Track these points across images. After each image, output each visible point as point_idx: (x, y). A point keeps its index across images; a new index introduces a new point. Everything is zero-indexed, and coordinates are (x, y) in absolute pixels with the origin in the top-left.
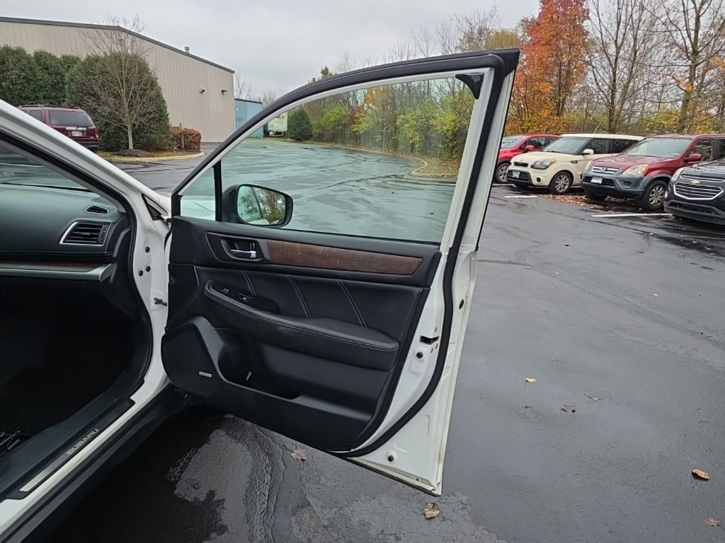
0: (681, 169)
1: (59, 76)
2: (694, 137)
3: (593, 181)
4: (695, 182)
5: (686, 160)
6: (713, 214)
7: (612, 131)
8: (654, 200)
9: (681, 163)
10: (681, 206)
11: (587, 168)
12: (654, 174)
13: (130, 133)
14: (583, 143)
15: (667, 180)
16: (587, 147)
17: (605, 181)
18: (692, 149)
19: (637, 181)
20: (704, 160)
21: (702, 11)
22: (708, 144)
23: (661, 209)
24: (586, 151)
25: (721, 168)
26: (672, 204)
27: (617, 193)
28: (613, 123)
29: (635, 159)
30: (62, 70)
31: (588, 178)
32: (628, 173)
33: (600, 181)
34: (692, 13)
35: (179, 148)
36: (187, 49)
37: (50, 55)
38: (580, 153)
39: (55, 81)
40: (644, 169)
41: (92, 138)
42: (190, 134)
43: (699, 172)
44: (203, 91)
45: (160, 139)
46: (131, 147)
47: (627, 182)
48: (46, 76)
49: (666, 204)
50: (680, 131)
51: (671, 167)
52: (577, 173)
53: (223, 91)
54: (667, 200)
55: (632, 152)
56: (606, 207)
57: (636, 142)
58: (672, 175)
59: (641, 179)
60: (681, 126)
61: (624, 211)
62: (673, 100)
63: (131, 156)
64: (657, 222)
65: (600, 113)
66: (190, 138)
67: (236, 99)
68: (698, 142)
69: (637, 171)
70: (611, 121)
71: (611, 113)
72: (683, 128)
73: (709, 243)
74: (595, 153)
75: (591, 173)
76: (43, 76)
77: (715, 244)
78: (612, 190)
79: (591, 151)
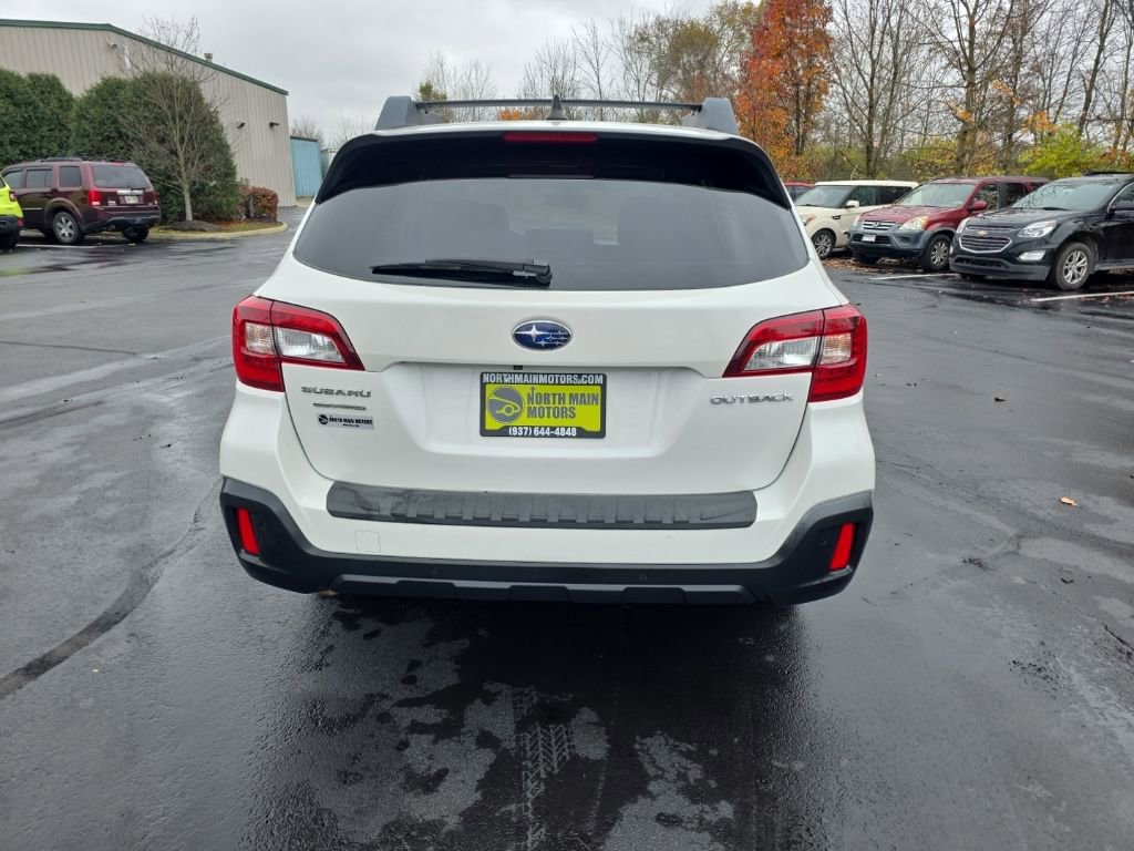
0: (966, 220)
1: (31, 108)
2: (977, 181)
3: (865, 239)
4: (982, 233)
5: (970, 210)
6: (1003, 268)
7: (871, 175)
8: (937, 258)
9: (965, 213)
10: (968, 261)
11: (855, 224)
12: (936, 228)
13: (187, 196)
14: (845, 193)
15: (951, 235)
16: (850, 197)
17: (879, 238)
18: (976, 195)
19: (917, 237)
20: (991, 208)
21: (977, 18)
22: (993, 189)
23: (946, 268)
24: (850, 203)
25: (1012, 216)
26: (959, 260)
27: (894, 253)
28: (872, 164)
29: (912, 213)
30: (34, 97)
31: (858, 237)
32: (907, 227)
33: (873, 239)
34: (965, 20)
35: (248, 216)
36: (209, 56)
37: (12, 74)
38: (843, 205)
39: (26, 115)
40: (923, 222)
41: (150, 204)
42: (264, 196)
43: (985, 222)
44: (242, 125)
45: (228, 204)
46: (189, 216)
47: (905, 238)
48: (11, 108)
49: (951, 261)
50: (958, 173)
51: (955, 219)
52: (839, 229)
53: (272, 125)
54: (953, 255)
55: (907, 202)
56: (883, 269)
57: (908, 190)
58: (956, 228)
59: (921, 233)
60: (958, 166)
61: (903, 273)
62: (945, 130)
63: (193, 230)
64: (943, 281)
65: (856, 154)
66: (265, 202)
67: (292, 138)
68: (984, 186)
69: (916, 225)
70: (869, 161)
71: (869, 149)
72: (962, 167)
73: (1000, 297)
74: (861, 205)
75: (861, 230)
76: (7, 109)
77: (1006, 298)
78: (888, 249)
79: (856, 203)
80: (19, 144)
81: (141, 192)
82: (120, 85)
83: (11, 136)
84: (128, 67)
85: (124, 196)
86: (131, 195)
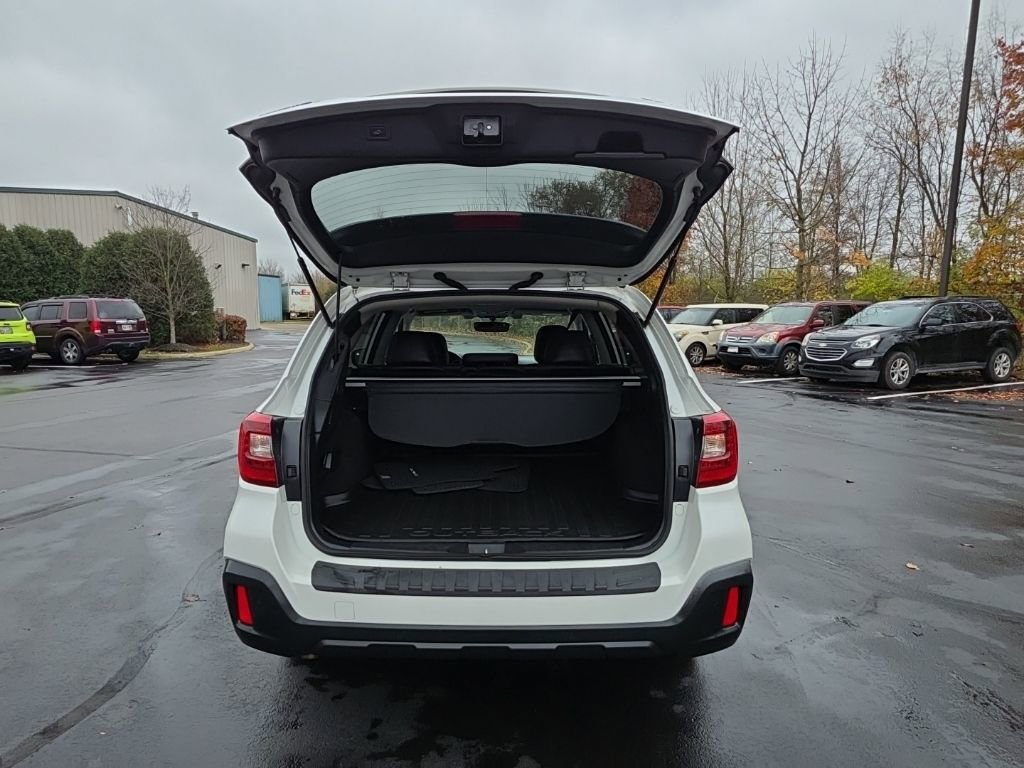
0: (808, 336)
1: (48, 256)
2: (815, 304)
3: (730, 350)
4: (823, 345)
5: (812, 327)
6: (842, 373)
7: (731, 300)
8: (789, 365)
9: (808, 329)
10: (814, 367)
11: (721, 339)
12: (786, 341)
13: (172, 323)
14: (711, 313)
15: (798, 346)
16: (715, 317)
17: (741, 349)
18: (814, 316)
19: (772, 348)
20: (827, 325)
21: (802, 181)
22: (828, 310)
23: (797, 373)
24: (716, 321)
25: (844, 331)
26: (806, 367)
27: (754, 361)
28: (730, 291)
29: (765, 329)
30: (51, 248)
31: (724, 348)
32: (762, 341)
33: (736, 350)
34: (793, 183)
35: (221, 338)
36: (195, 214)
37: (34, 230)
38: (710, 323)
39: (43, 262)
40: (775, 336)
41: (142, 332)
42: (235, 322)
43: (824, 337)
44: (220, 266)
45: (206, 329)
46: (173, 340)
47: (762, 349)
48: (32, 257)
49: (801, 367)
50: (799, 298)
51: (800, 334)
52: (709, 344)
53: (243, 265)
54: (801, 363)
55: (760, 321)
56: (747, 374)
57: (761, 311)
58: (802, 341)
59: (774, 345)
60: (799, 292)
61: (763, 377)
62: (786, 264)
63: (175, 351)
64: (795, 384)
65: (718, 283)
66: (235, 327)
67: (259, 275)
68: (820, 308)
69: (769, 339)
70: (728, 288)
71: (727, 279)
72: (802, 293)
73: (843, 396)
74: (724, 323)
75: (726, 343)
76: (29, 257)
77: (847, 397)
78: (749, 357)
79: (720, 321)
80: (35, 284)
81: (136, 321)
82: (124, 238)
83: (30, 278)
84: (130, 224)
85: (121, 325)
86: (127, 324)
